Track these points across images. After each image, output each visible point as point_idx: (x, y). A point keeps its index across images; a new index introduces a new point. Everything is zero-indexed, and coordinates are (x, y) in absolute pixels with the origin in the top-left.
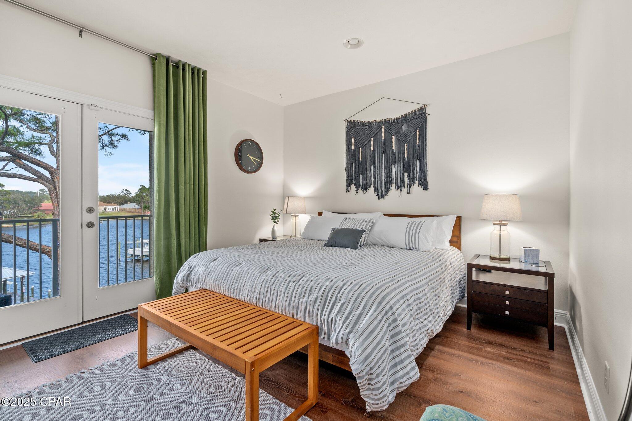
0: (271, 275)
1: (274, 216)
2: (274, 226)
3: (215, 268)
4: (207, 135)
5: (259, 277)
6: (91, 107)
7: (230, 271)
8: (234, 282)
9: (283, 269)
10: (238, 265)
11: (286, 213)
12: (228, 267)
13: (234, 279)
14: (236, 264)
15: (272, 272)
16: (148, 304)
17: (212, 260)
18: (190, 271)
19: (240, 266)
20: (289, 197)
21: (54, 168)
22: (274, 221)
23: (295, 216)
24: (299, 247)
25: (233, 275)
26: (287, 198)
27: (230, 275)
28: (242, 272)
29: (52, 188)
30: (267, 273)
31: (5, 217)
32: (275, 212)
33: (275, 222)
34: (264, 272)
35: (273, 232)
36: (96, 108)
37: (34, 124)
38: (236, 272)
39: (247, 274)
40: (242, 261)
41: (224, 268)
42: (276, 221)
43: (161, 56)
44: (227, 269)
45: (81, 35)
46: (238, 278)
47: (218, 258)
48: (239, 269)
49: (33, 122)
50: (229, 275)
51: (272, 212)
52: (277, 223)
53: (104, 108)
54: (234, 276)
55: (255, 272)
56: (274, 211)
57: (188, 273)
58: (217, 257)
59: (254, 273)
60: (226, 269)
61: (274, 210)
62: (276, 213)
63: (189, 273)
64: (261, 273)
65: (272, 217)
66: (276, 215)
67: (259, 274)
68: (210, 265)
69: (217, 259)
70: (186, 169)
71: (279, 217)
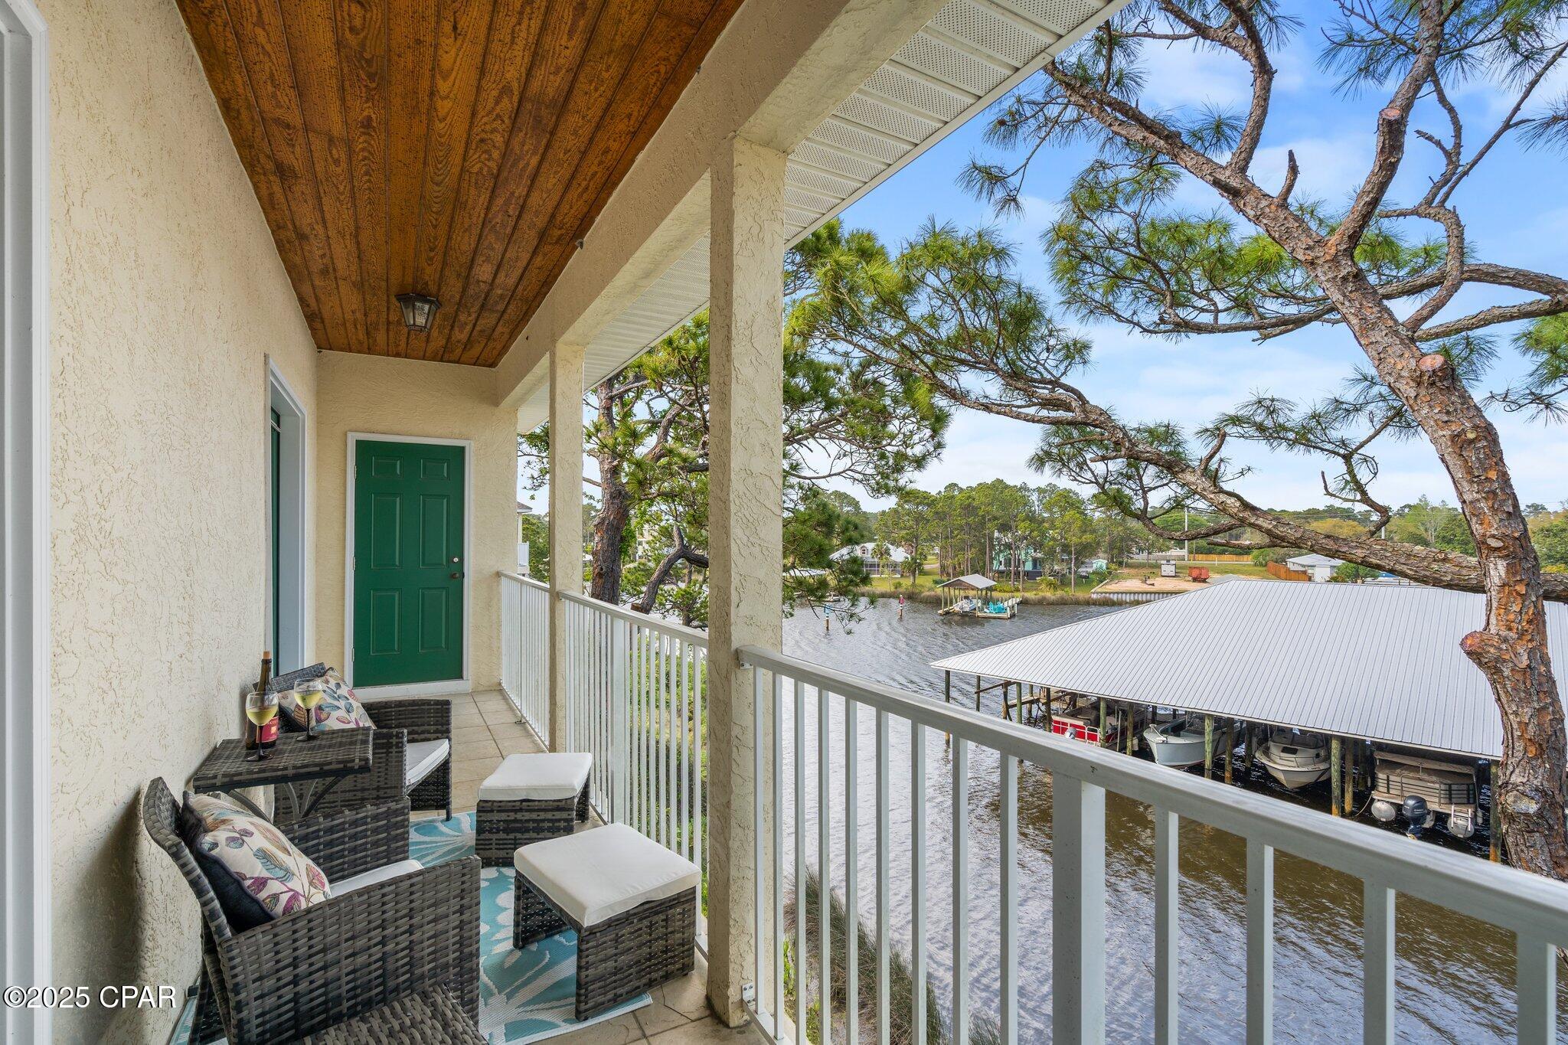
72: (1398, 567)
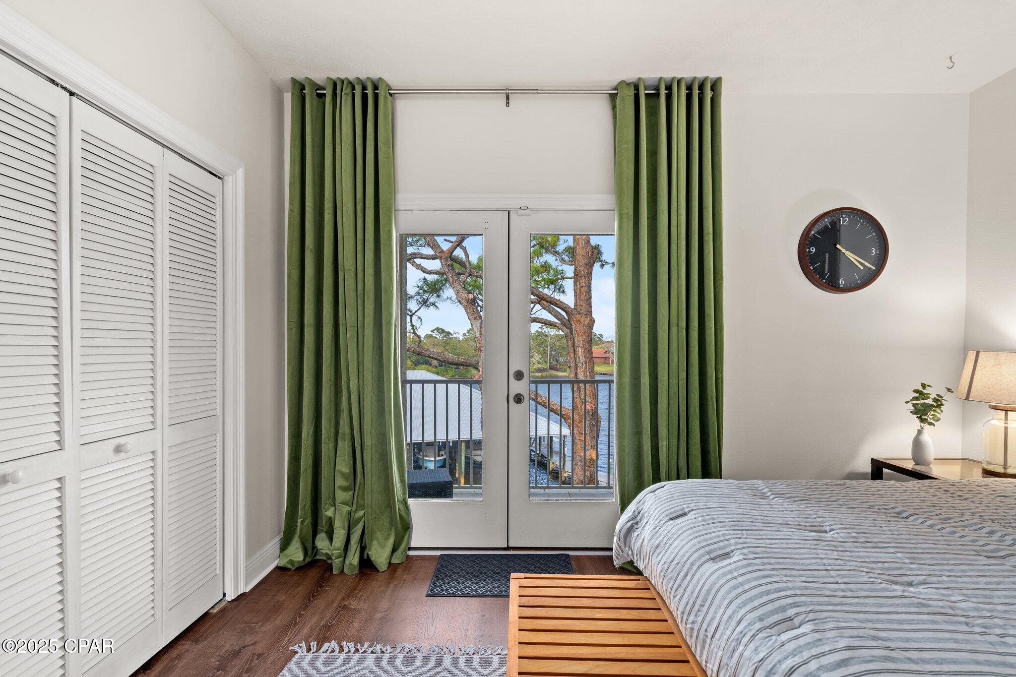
0: (793, 654)
1: (922, 404)
2: (920, 432)
3: (670, 542)
4: (721, 219)
5: (754, 636)
6: (520, 212)
7: (695, 567)
8: (697, 607)
9: (846, 654)
10: (720, 556)
11: (967, 398)
12: (695, 552)
13: (697, 597)
14: (715, 550)
15: (802, 641)
16: (525, 578)
17: (675, 515)
18: (635, 521)
19: (721, 564)
20: (978, 353)
21: (571, 308)
22: (920, 418)
23: (1006, 411)
24: (992, 533)
25: (698, 582)
26: (971, 356)
27: (692, 579)
28: (717, 586)
29: (569, 333)
30: (784, 637)
31: (560, 365)
32: (925, 391)
33: (923, 421)
34: (776, 624)
35: (918, 445)
36: (527, 212)
37: (567, 256)
38: (704, 578)
39: (727, 601)
40: (733, 548)
41: (685, 549)
42: (929, 417)
43: (624, 85)
44: (688, 559)
45: (508, 103)
46: (705, 600)
47: (689, 512)
48: (715, 571)
49: (567, 253)
50: (689, 578)
51: (915, 391)
52: (930, 424)
53: (538, 210)
54: (699, 586)
55: (748, 607)
56: (921, 388)
57: (630, 523)
58: (687, 510)
59: (743, 611)
60: (688, 555)
61: (924, 386)
62: (927, 397)
63: (632, 526)
64: (766, 623)
65: (914, 405)
66: (929, 401)
67: (758, 626)
68: (665, 527)
69: (685, 514)
70: (672, 296)
71: (939, 406)
72: (438, 357)
